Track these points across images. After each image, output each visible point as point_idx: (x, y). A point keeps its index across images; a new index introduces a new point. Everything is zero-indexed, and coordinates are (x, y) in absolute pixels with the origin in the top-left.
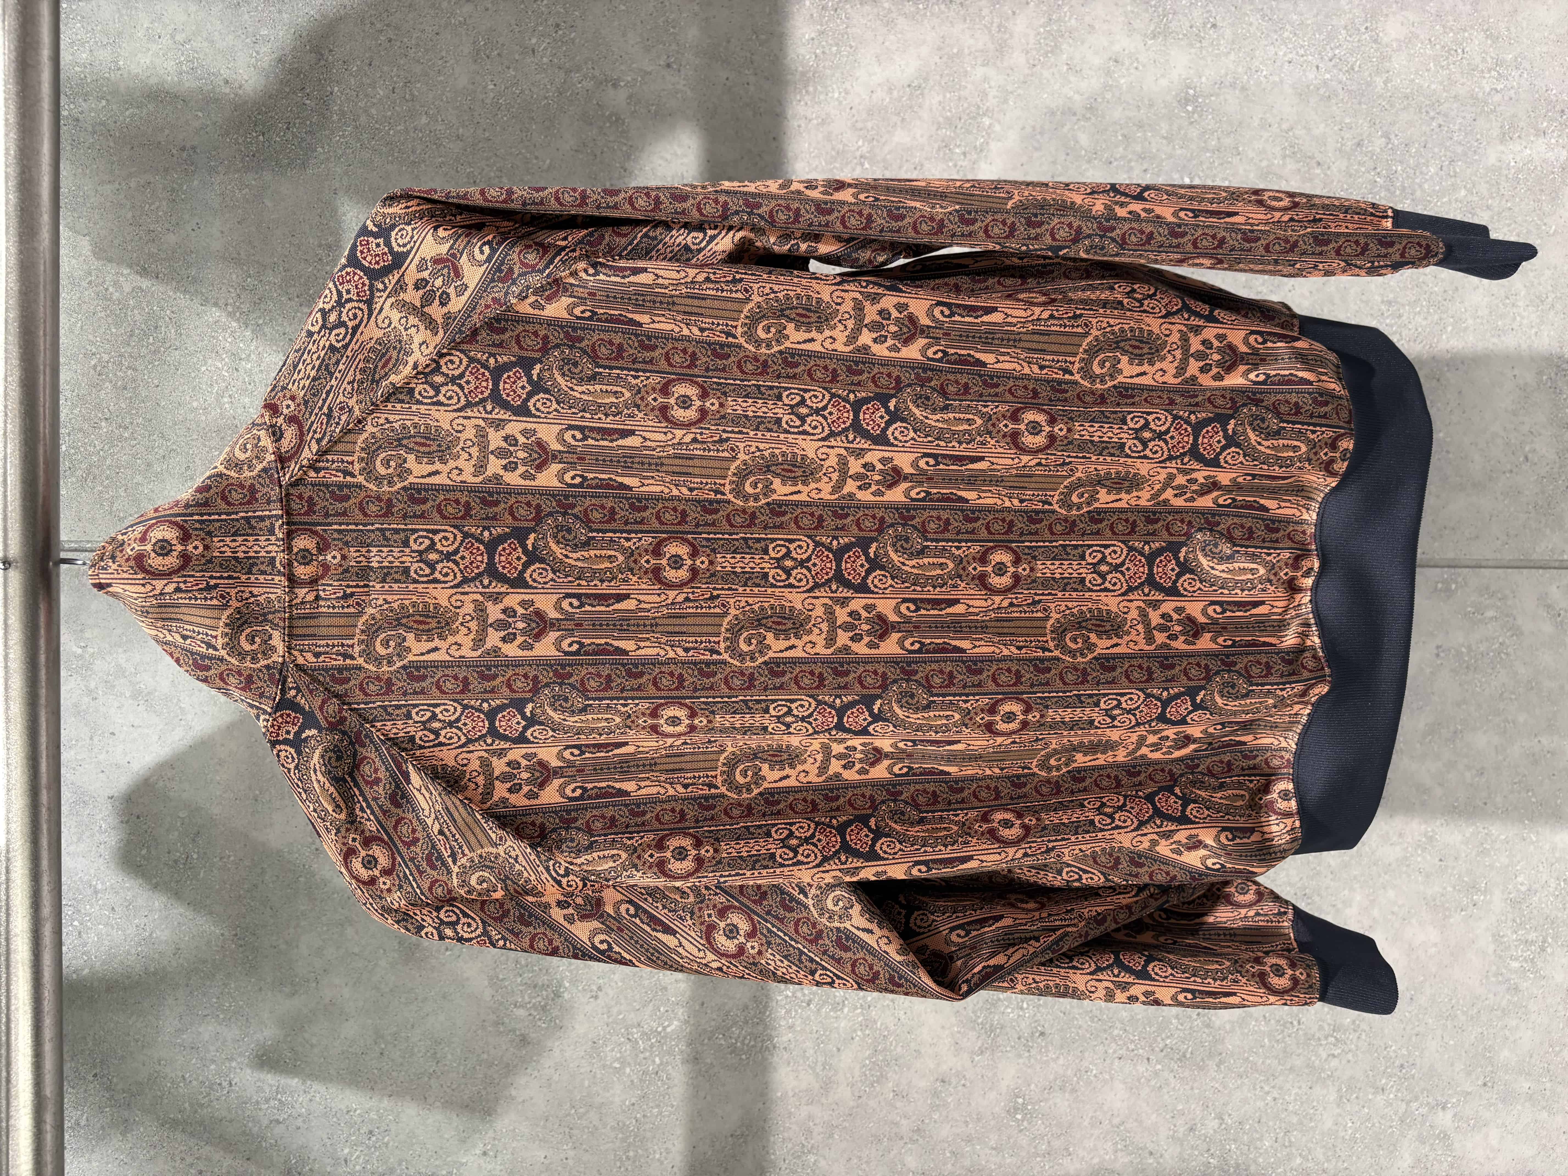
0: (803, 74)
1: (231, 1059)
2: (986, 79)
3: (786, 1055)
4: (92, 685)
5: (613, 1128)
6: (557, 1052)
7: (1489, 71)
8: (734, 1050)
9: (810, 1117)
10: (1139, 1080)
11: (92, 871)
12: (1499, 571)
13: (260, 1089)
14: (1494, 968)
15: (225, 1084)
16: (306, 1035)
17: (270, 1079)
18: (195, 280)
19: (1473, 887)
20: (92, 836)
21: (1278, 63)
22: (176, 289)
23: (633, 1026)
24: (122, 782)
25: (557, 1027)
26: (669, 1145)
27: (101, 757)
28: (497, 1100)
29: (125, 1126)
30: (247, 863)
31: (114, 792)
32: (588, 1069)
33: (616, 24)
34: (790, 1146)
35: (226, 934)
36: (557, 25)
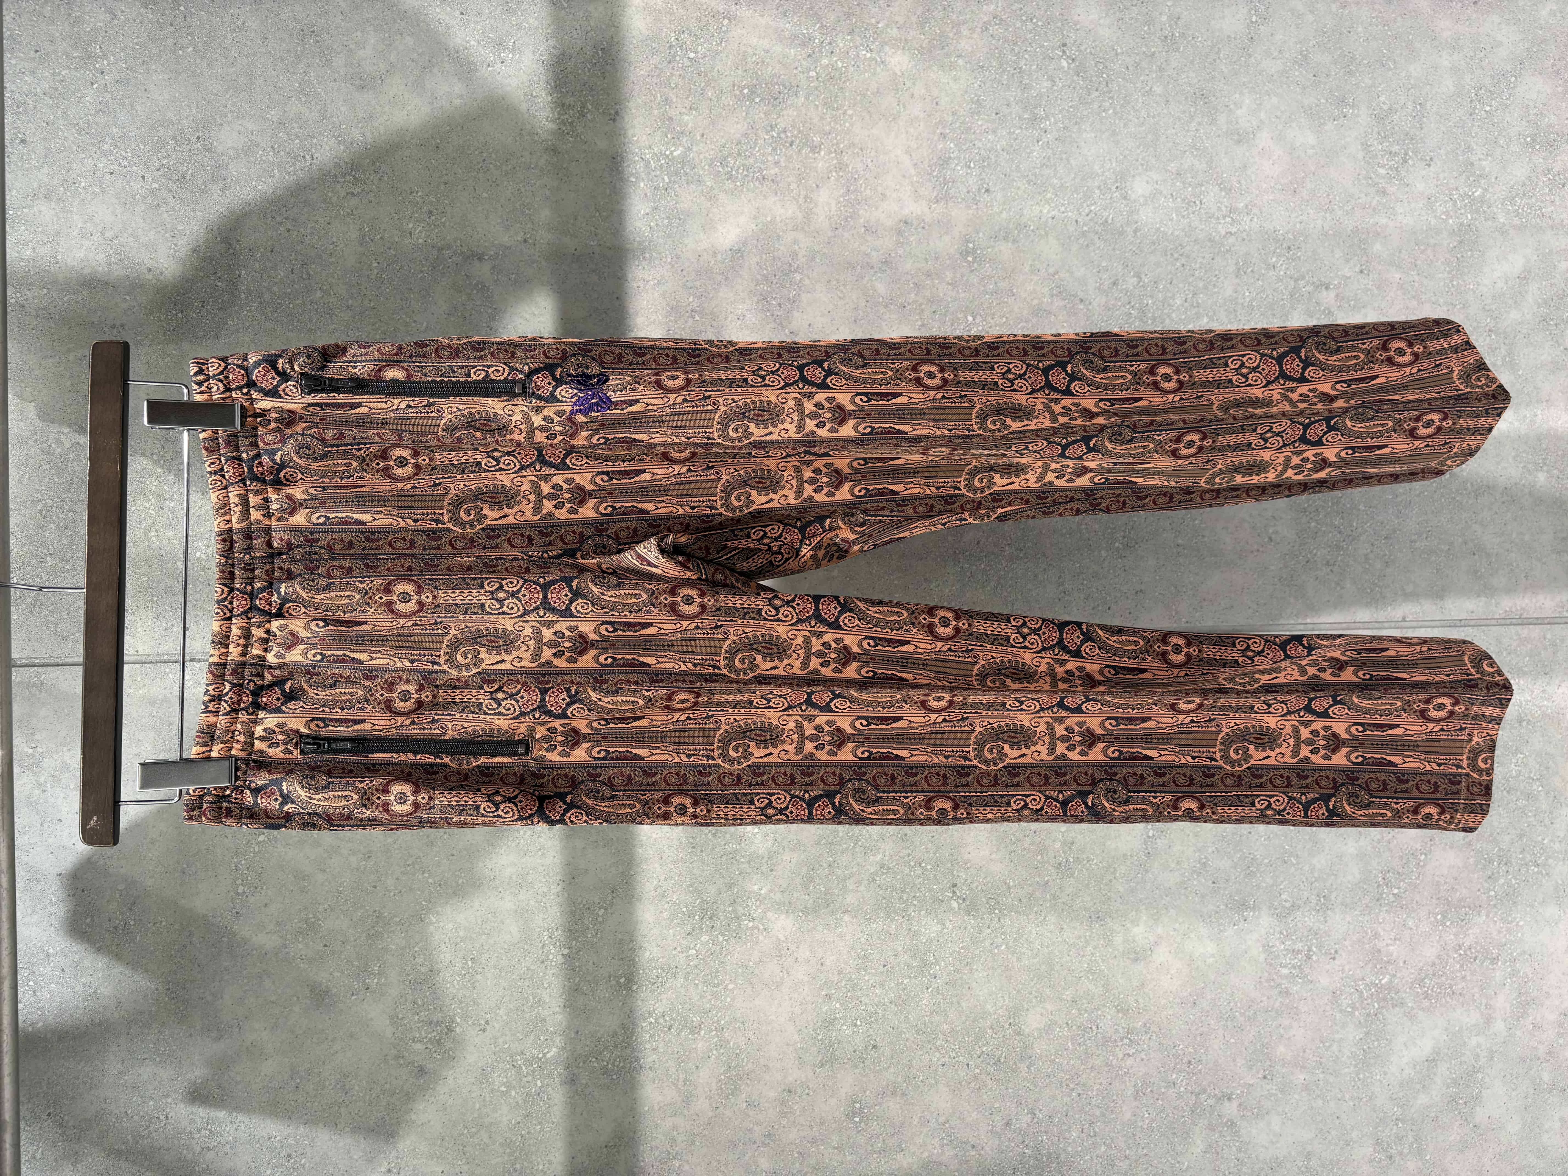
0: (640, 243)
1: (167, 1096)
2: (795, 242)
3: (652, 1074)
4: (42, 780)
5: (501, 1145)
6: (450, 1079)
7: (1224, 217)
8: (605, 1072)
9: (675, 1128)
10: (960, 1083)
11: (44, 939)
13: (192, 1121)
14: (1266, 974)
15: (162, 1117)
16: (232, 1074)
17: (201, 1112)
19: (1243, 905)
20: (44, 908)
21: (1043, 219)
23: (517, 1054)
24: (68, 861)
25: (450, 1058)
26: (551, 1157)
27: (50, 840)
28: (399, 1123)
29: (75, 1158)
30: (177, 927)
31: (62, 870)
32: (479, 1093)
33: (480, 208)
34: (657, 1153)
35: (160, 988)
36: (430, 212)
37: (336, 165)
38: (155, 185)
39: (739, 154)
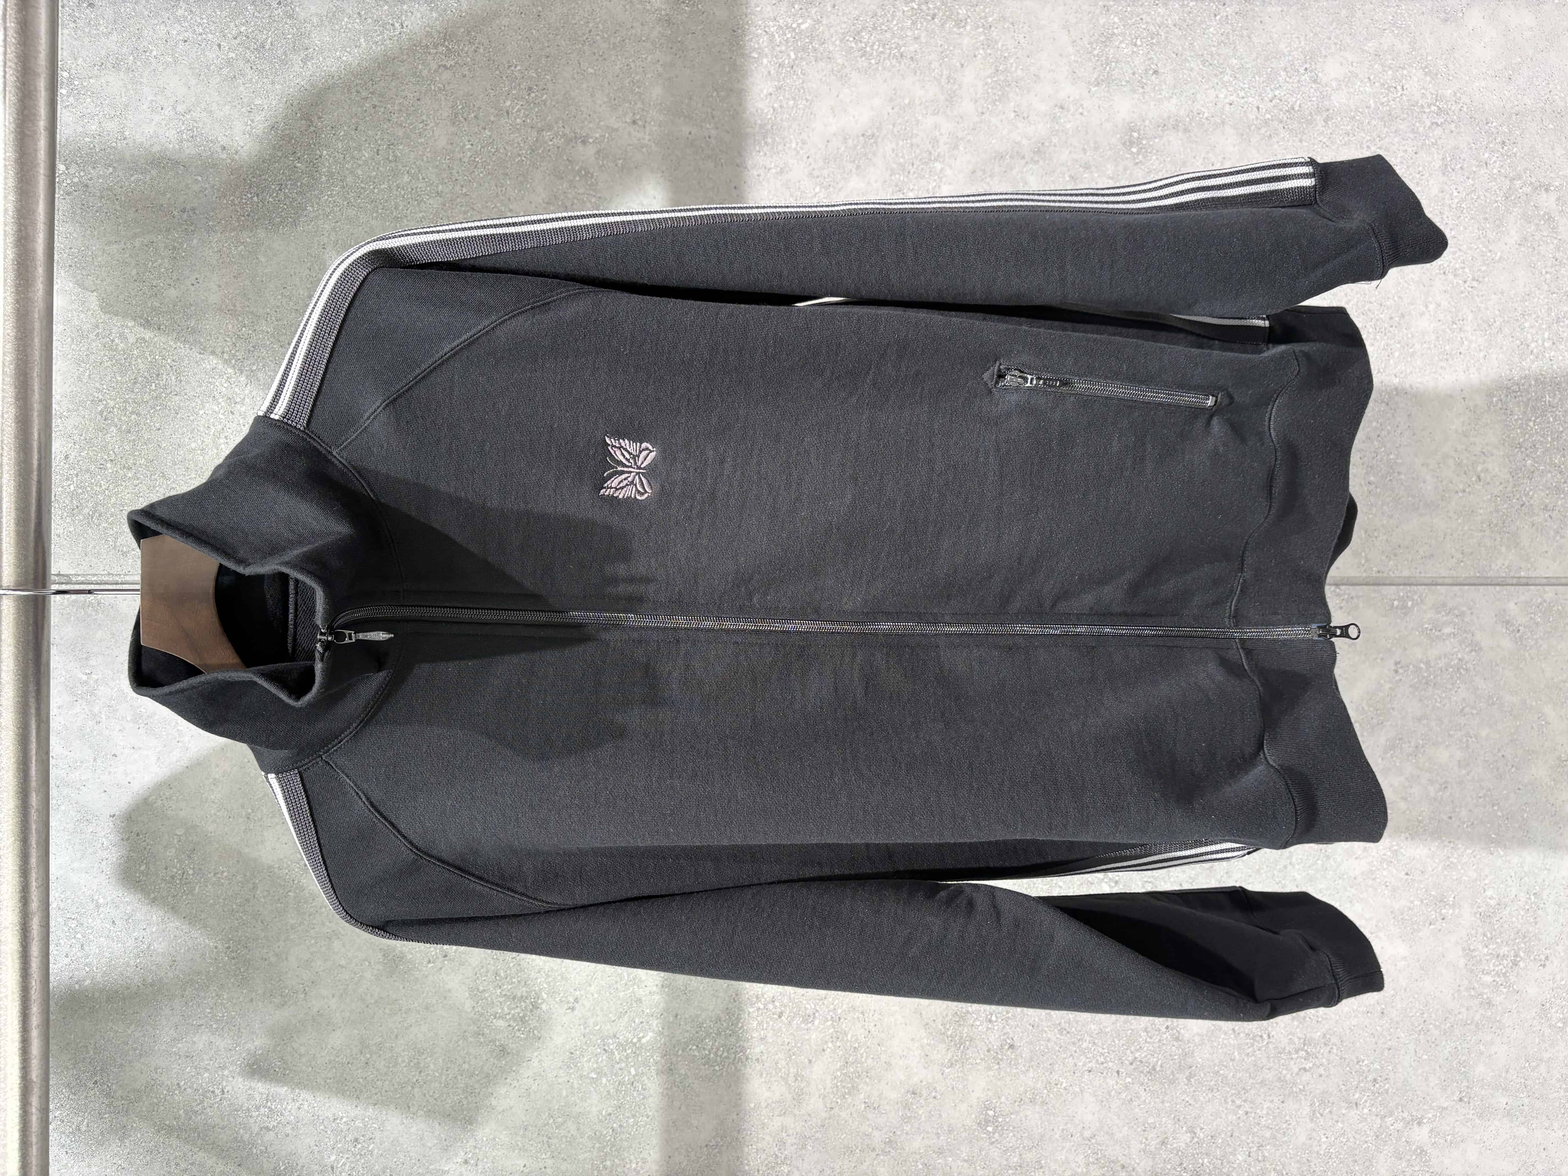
0: (762, 126)
1: (223, 1068)
2: (936, 127)
3: (759, 1067)
4: (96, 710)
5: (590, 1138)
6: (535, 1063)
7: (1429, 105)
8: (708, 1062)
9: (784, 1128)
10: (1109, 1093)
11: (95, 886)
12: (1456, 588)
13: (250, 1097)
14: (1466, 982)
15: (217, 1092)
16: (295, 1045)
17: (261, 1088)
18: (194, 331)
19: (1441, 901)
20: (95, 852)
21: (1220, 105)
22: (177, 339)
23: (608, 1037)
24: (122, 801)
25: (535, 1038)
26: (645, 1155)
27: (104, 778)
28: (478, 1109)
29: (123, 1132)
30: (239, 878)
31: (115, 811)
32: (566, 1079)
33: (584, 86)
34: (764, 1156)
35: (220, 946)
36: (530, 89)
37: (429, 35)
38: (232, 55)
39: (875, 28)
